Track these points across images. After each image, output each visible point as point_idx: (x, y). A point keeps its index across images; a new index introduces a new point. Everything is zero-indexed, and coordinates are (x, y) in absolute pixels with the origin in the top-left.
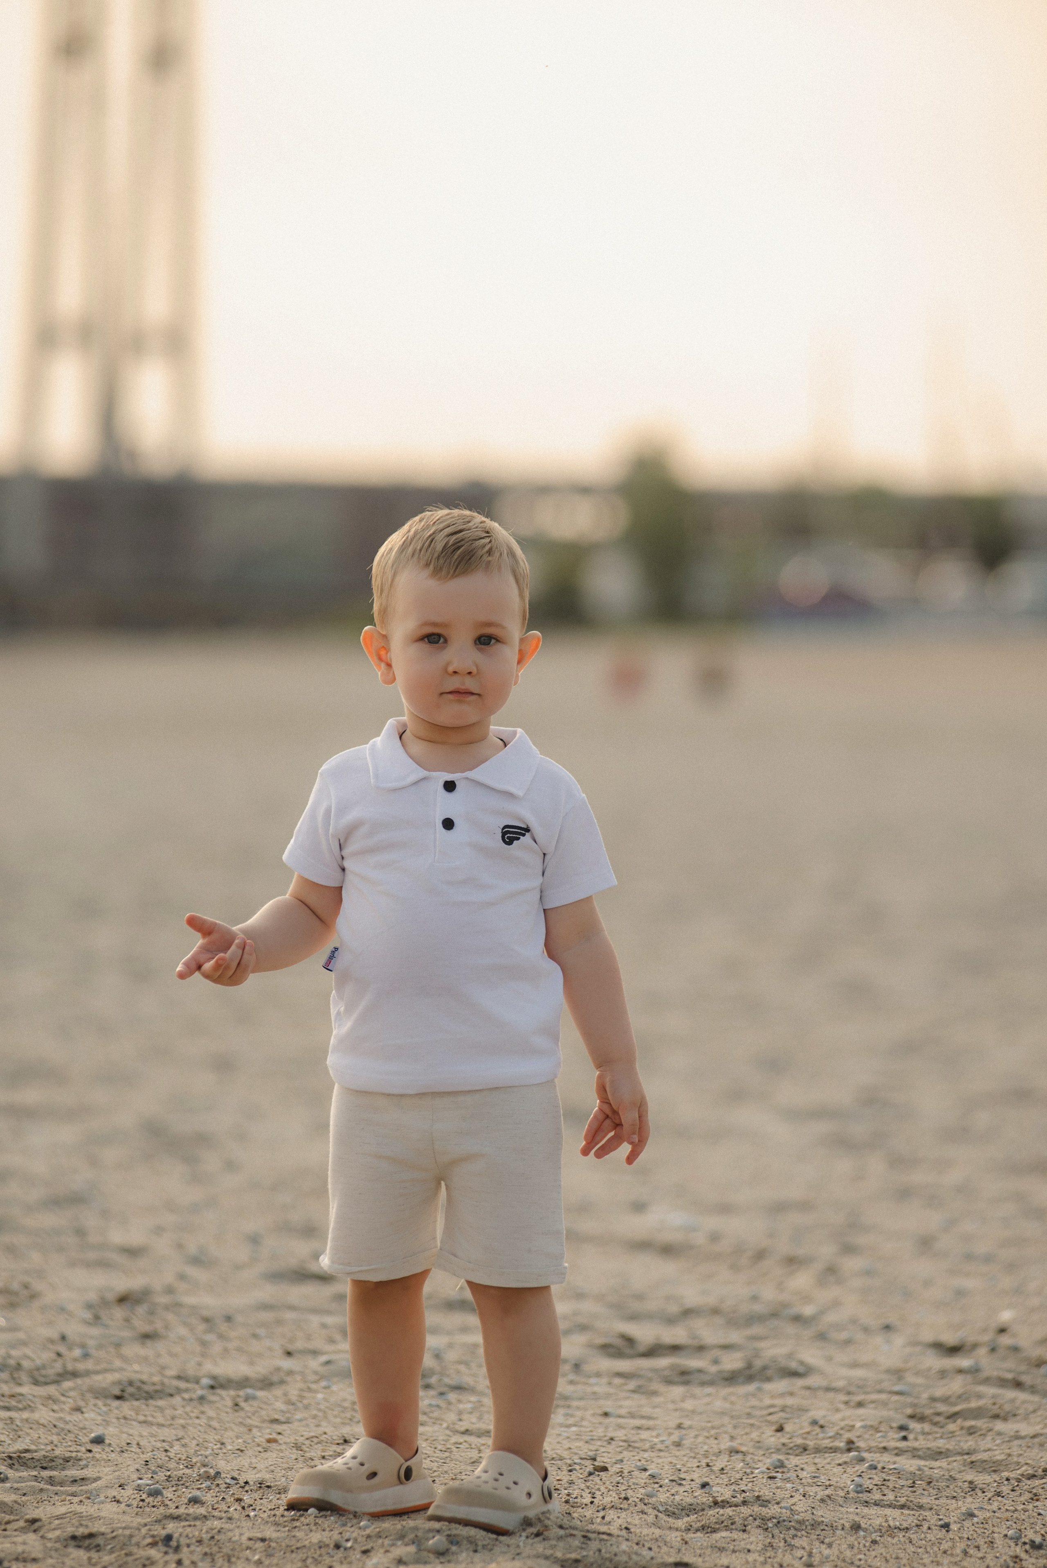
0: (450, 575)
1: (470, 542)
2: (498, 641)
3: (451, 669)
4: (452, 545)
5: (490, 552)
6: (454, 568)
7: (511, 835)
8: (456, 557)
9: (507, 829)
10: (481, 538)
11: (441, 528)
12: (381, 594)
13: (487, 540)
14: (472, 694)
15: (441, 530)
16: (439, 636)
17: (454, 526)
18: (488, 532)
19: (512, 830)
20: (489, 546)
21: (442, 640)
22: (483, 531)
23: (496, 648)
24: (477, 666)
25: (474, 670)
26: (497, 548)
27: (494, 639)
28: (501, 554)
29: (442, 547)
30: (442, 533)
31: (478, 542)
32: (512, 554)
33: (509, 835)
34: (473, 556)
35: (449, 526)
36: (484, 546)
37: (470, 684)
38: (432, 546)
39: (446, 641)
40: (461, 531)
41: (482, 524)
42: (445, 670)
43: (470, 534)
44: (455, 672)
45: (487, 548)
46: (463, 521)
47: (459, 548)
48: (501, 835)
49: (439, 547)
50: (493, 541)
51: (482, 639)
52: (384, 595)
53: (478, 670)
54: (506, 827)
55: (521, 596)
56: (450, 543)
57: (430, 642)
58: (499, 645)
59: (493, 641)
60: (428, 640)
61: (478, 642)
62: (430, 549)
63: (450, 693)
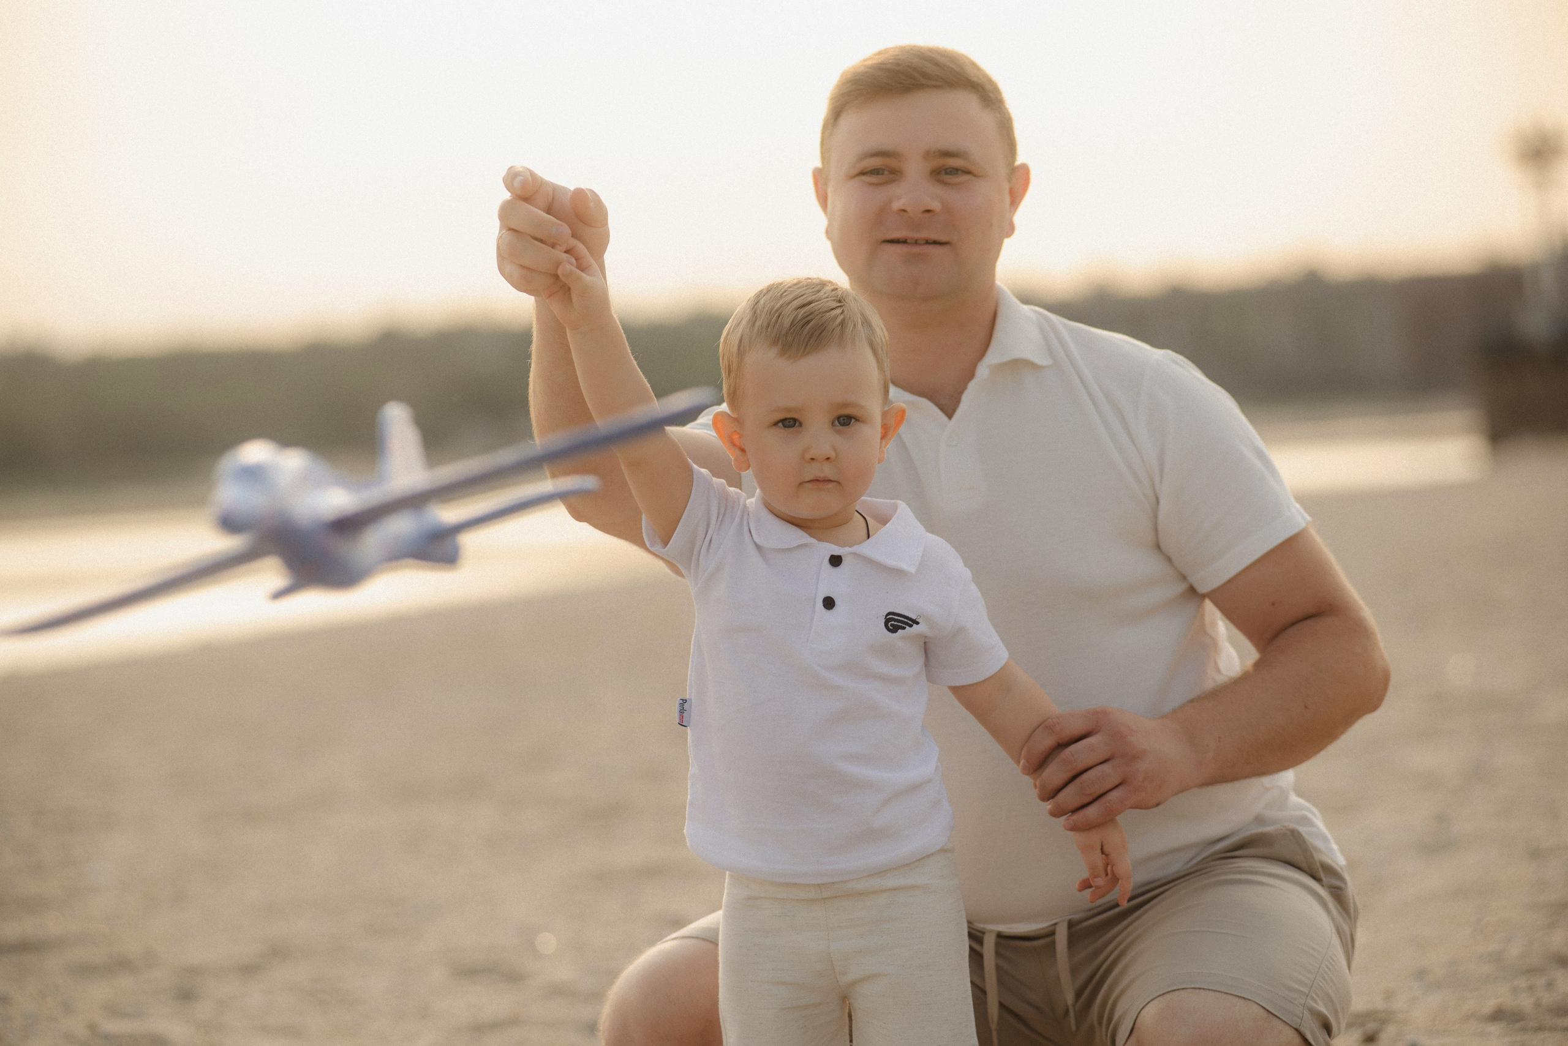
0: (800, 353)
1: (820, 316)
2: (857, 420)
3: (808, 456)
4: (801, 320)
5: (843, 324)
6: (804, 346)
7: (896, 623)
8: (805, 332)
9: (891, 616)
10: (833, 309)
11: (788, 302)
12: (729, 375)
13: (839, 311)
14: (830, 481)
15: (789, 304)
16: (795, 420)
17: (802, 298)
18: (840, 301)
19: (897, 618)
20: (842, 317)
21: (797, 424)
22: (834, 300)
23: (855, 427)
24: (835, 450)
25: (832, 454)
26: (850, 318)
27: (854, 418)
28: (855, 325)
29: (790, 323)
30: (789, 307)
31: (829, 314)
32: (867, 323)
33: (893, 622)
34: (824, 330)
35: (797, 298)
36: (836, 317)
37: (827, 471)
38: (779, 321)
39: (801, 425)
40: (810, 303)
41: (834, 292)
42: (803, 457)
43: (820, 306)
44: (812, 459)
45: (839, 320)
46: (813, 290)
47: (808, 322)
48: (884, 621)
49: (787, 323)
50: (846, 311)
51: (842, 419)
52: (732, 375)
53: (837, 454)
54: (889, 614)
55: (881, 368)
56: (799, 317)
57: (785, 426)
58: (859, 426)
59: (853, 421)
60: (783, 424)
61: (836, 423)
62: (778, 324)
63: (809, 482)
